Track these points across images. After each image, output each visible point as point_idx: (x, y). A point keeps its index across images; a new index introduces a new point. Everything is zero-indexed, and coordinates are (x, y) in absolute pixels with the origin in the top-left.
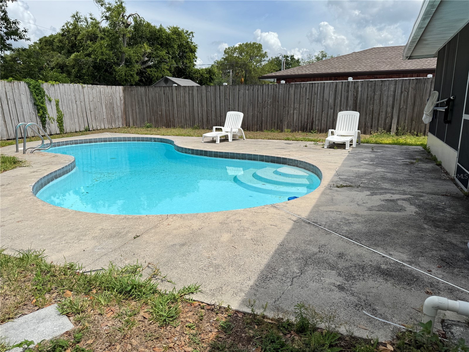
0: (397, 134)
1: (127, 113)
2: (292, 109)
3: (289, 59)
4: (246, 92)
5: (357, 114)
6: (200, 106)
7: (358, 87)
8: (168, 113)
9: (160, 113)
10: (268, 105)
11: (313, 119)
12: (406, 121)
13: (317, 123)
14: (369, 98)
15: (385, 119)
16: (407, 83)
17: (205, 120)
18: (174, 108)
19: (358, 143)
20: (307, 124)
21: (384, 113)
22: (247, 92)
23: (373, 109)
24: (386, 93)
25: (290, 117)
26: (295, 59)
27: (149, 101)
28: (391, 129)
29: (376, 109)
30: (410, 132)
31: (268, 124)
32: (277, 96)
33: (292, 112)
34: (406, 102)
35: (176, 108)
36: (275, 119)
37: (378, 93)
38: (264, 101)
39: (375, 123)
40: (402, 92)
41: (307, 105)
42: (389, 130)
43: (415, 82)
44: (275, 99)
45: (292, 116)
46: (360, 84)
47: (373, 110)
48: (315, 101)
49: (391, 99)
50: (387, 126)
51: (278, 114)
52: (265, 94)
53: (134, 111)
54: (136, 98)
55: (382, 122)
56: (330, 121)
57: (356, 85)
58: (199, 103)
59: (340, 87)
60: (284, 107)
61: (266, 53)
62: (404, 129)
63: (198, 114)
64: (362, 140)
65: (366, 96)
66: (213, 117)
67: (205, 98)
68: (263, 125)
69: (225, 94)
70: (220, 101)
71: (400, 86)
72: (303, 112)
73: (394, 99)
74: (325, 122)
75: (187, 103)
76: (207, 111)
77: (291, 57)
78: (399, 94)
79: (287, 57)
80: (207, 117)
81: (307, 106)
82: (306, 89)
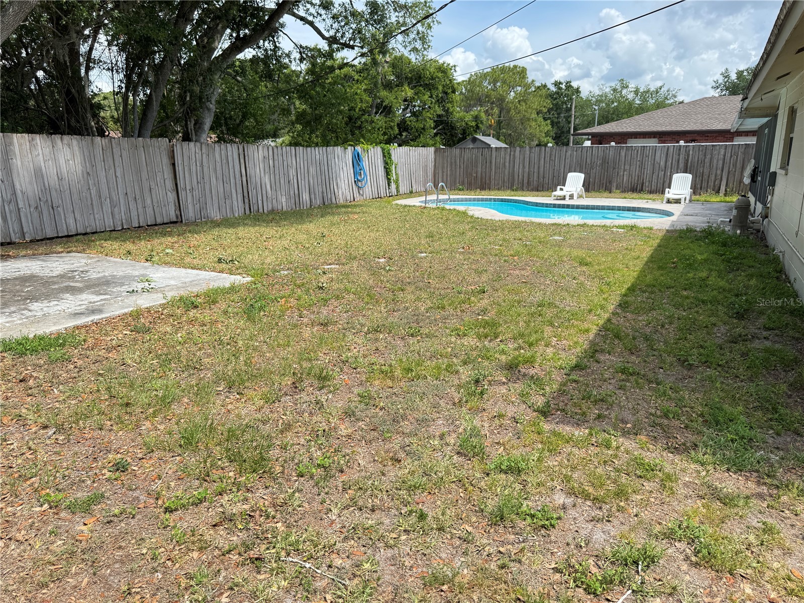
0: (725, 195)
1: (437, 175)
2: (622, 170)
3: (563, 86)
4: (573, 153)
5: (690, 176)
6: (521, 167)
7: (689, 151)
8: (484, 175)
9: (475, 175)
10: (596, 166)
11: (643, 180)
12: (735, 183)
13: (647, 184)
14: (700, 162)
15: (715, 181)
16: (737, 148)
17: (526, 181)
18: (491, 170)
19: (690, 201)
20: (637, 186)
21: (714, 175)
22: (575, 153)
23: (703, 171)
24: (716, 156)
25: (620, 179)
26: (573, 87)
27: (464, 163)
28: (719, 190)
29: (706, 171)
30: (738, 193)
31: (596, 185)
32: (607, 157)
33: (622, 173)
34: (735, 165)
35: (494, 170)
36: (604, 180)
37: (708, 157)
38: (593, 162)
39: (705, 184)
40: (731, 156)
41: (638, 166)
42: (718, 192)
43: (744, 147)
44: (605, 161)
45: (622, 178)
46: (691, 148)
47: (703, 173)
48: (646, 163)
49: (721, 162)
50: (717, 188)
51: (607, 175)
52: (595, 155)
53: (445, 174)
54: (449, 160)
55: (711, 184)
56: (660, 183)
57: (687, 149)
58: (521, 165)
59: (672, 150)
60: (614, 168)
61: (533, 81)
62: (732, 190)
63: (518, 176)
64: (693, 199)
65: (697, 159)
66: (535, 179)
67: (528, 159)
68: (590, 186)
69: (551, 155)
70: (544, 162)
71: (730, 151)
72: (634, 174)
73: (724, 162)
74: (656, 184)
75: (507, 164)
76: (529, 172)
77: (567, 84)
78: (729, 158)
79: (560, 83)
80: (529, 178)
81: (637, 168)
82: (638, 151)
